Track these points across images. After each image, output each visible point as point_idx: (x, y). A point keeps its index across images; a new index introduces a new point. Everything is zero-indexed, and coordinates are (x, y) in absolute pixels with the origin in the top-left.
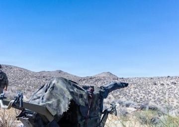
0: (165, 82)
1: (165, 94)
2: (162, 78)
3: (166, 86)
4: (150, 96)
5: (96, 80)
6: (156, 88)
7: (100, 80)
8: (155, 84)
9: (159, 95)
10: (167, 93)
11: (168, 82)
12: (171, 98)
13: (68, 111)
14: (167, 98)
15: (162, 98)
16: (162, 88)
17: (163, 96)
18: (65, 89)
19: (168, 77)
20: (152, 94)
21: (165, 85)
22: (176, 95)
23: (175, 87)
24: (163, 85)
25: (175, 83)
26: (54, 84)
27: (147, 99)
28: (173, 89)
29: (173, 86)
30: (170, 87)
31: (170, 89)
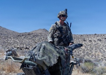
0: (93, 39)
1: (93, 49)
2: (90, 35)
3: (94, 43)
4: (81, 51)
5: (34, 36)
6: (85, 43)
7: (37, 36)
8: (85, 41)
9: (87, 49)
10: (94, 48)
11: (95, 39)
12: (97, 53)
13: (56, 63)
14: (94, 52)
15: (90, 52)
16: (90, 44)
17: (91, 51)
18: (53, 49)
19: (95, 34)
20: (82, 49)
21: (93, 41)
22: (101, 50)
23: (101, 43)
24: (91, 41)
25: (101, 40)
26: (45, 46)
27: (78, 53)
28: (99, 45)
29: (99, 42)
30: (97, 43)
31: (97, 45)
